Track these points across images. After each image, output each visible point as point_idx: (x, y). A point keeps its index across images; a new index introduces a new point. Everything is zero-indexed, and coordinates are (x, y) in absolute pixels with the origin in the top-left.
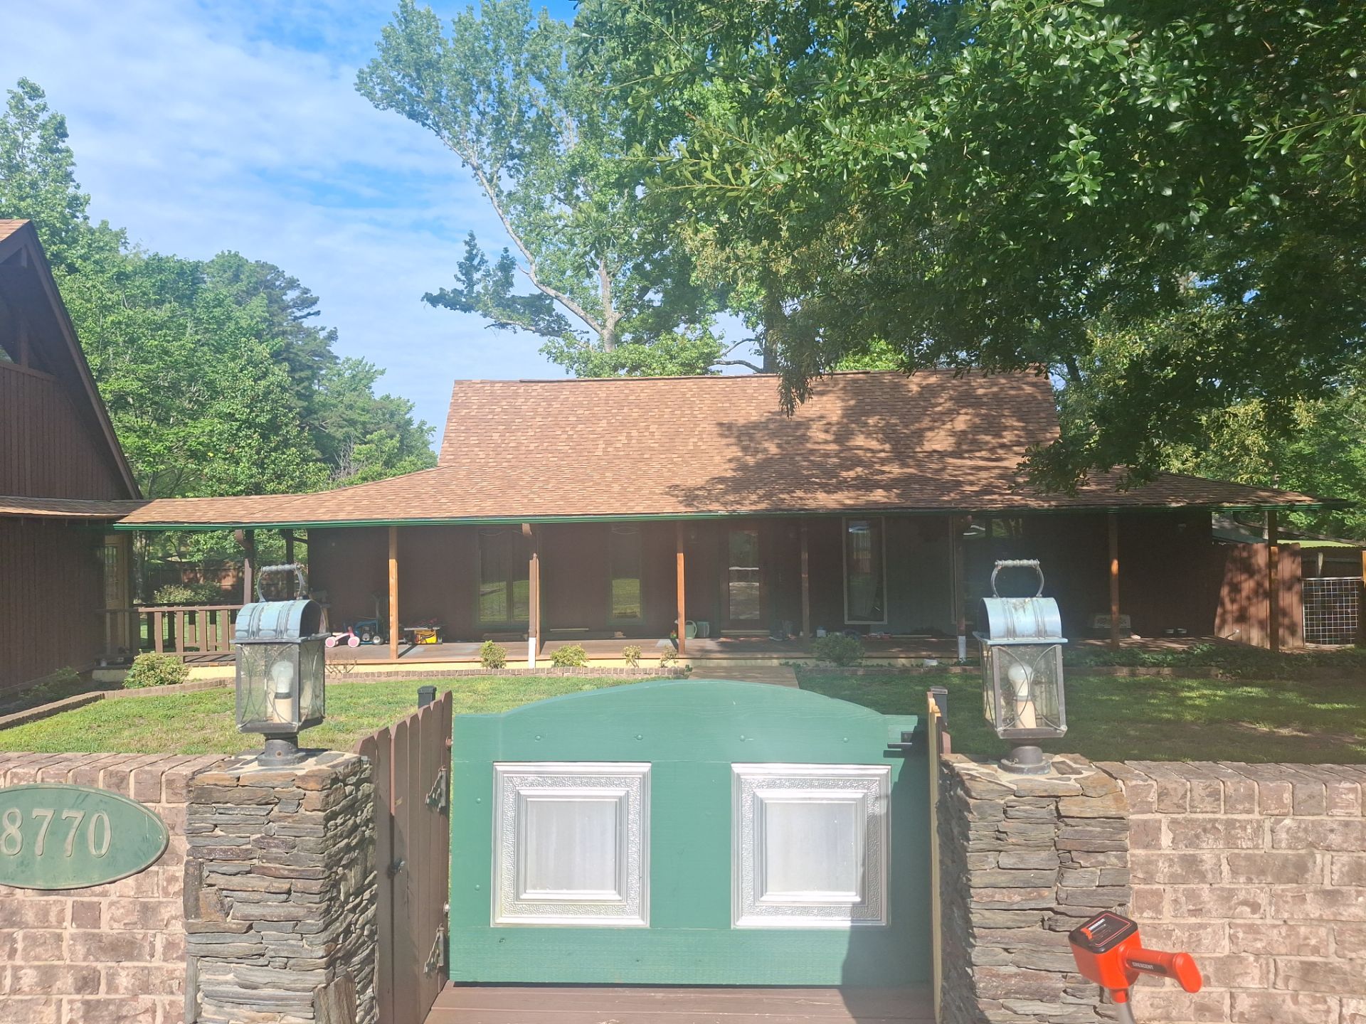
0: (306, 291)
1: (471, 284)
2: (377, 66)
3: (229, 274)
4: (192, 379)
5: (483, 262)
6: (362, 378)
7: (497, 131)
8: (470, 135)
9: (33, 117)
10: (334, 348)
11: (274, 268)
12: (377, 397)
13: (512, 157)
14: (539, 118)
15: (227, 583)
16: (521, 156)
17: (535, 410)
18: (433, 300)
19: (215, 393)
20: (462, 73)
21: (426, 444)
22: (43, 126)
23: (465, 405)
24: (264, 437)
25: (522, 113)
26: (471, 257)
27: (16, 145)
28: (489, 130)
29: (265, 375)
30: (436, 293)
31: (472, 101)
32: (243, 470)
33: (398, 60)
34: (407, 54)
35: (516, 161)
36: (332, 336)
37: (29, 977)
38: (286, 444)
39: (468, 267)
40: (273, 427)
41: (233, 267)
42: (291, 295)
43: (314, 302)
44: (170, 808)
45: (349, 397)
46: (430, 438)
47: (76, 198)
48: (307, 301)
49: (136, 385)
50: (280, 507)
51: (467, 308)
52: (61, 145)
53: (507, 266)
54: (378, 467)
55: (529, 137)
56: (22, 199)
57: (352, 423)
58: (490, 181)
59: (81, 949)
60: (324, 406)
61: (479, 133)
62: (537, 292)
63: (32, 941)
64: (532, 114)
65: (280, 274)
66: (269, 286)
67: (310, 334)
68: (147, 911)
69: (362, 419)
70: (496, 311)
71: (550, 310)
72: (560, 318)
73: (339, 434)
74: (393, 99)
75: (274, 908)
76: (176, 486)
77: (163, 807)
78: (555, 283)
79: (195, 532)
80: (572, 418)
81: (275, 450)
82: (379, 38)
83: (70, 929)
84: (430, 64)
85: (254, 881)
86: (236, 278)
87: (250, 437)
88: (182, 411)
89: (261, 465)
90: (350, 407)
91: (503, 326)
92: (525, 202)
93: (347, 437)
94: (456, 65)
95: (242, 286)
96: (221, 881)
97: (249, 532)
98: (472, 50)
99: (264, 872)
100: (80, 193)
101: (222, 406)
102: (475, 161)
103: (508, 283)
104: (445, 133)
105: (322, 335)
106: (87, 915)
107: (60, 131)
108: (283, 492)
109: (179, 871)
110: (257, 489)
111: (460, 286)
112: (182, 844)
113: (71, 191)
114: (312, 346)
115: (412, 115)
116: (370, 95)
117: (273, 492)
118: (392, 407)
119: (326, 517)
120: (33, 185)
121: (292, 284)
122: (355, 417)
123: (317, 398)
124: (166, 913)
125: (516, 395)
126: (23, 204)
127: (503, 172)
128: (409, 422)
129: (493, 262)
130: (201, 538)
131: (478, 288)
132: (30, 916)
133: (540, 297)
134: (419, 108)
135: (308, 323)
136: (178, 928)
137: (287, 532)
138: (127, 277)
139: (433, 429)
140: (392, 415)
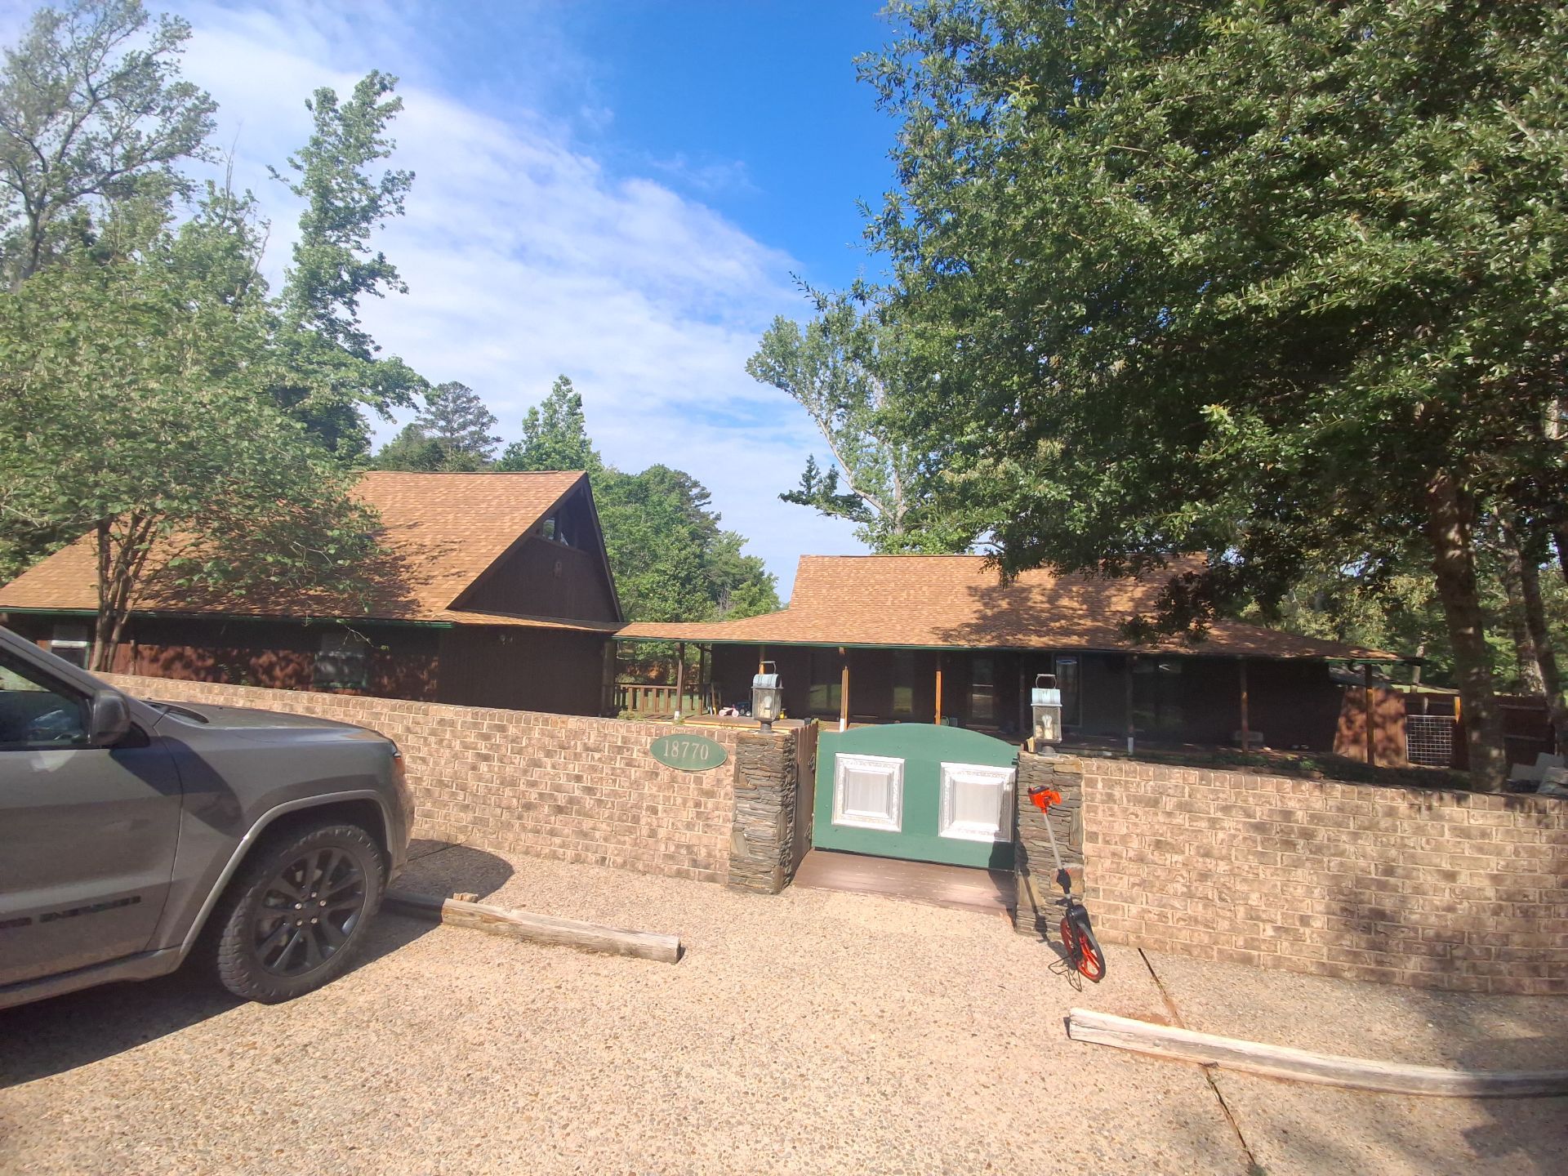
0: (704, 489)
1: (809, 488)
2: (759, 356)
3: (658, 478)
4: (642, 548)
5: (817, 473)
6: (734, 544)
7: (831, 394)
8: (814, 396)
9: (565, 396)
10: (719, 525)
11: (685, 474)
12: (743, 556)
13: (840, 407)
14: (859, 382)
15: (653, 674)
16: (846, 406)
17: (849, 575)
18: (785, 498)
20: (811, 358)
21: (772, 589)
22: (570, 400)
23: (806, 571)
25: (847, 381)
26: (810, 471)
27: (555, 411)
28: (826, 393)
29: (685, 548)
30: (787, 493)
31: (817, 375)
33: (772, 352)
34: (778, 349)
35: (842, 410)
36: (718, 518)
38: (694, 590)
39: (808, 478)
41: (661, 474)
42: (695, 491)
43: (708, 496)
45: (725, 557)
46: (774, 584)
47: (584, 441)
48: (704, 495)
49: (614, 552)
51: (805, 503)
52: (578, 411)
53: (833, 477)
54: (746, 605)
55: (852, 395)
56: (557, 443)
57: (727, 574)
58: (826, 424)
60: (710, 562)
61: (820, 394)
62: (852, 493)
64: (854, 380)
65: (689, 478)
66: (681, 485)
67: (704, 516)
69: (733, 571)
70: (825, 505)
71: (860, 505)
72: (866, 510)
73: (719, 582)
74: (767, 374)
76: (630, 614)
78: (864, 487)
80: (872, 581)
81: (688, 593)
82: (761, 337)
84: (793, 354)
86: (662, 481)
88: (635, 568)
90: (726, 563)
91: (829, 514)
92: (847, 436)
93: (723, 584)
94: (807, 353)
95: (666, 485)
98: (818, 344)
100: (587, 438)
101: (660, 566)
102: (817, 412)
103: (833, 487)
104: (799, 395)
105: (712, 517)
107: (579, 404)
111: (803, 489)
113: (582, 437)
114: (705, 524)
115: (779, 385)
116: (754, 374)
118: (752, 564)
120: (563, 435)
121: (696, 484)
122: (729, 570)
123: (707, 557)
125: (837, 565)
126: (557, 446)
127: (834, 418)
128: (762, 574)
129: (824, 473)
131: (813, 490)
133: (854, 496)
134: (783, 380)
135: (703, 509)
138: (611, 488)
139: (777, 578)
140: (751, 569)
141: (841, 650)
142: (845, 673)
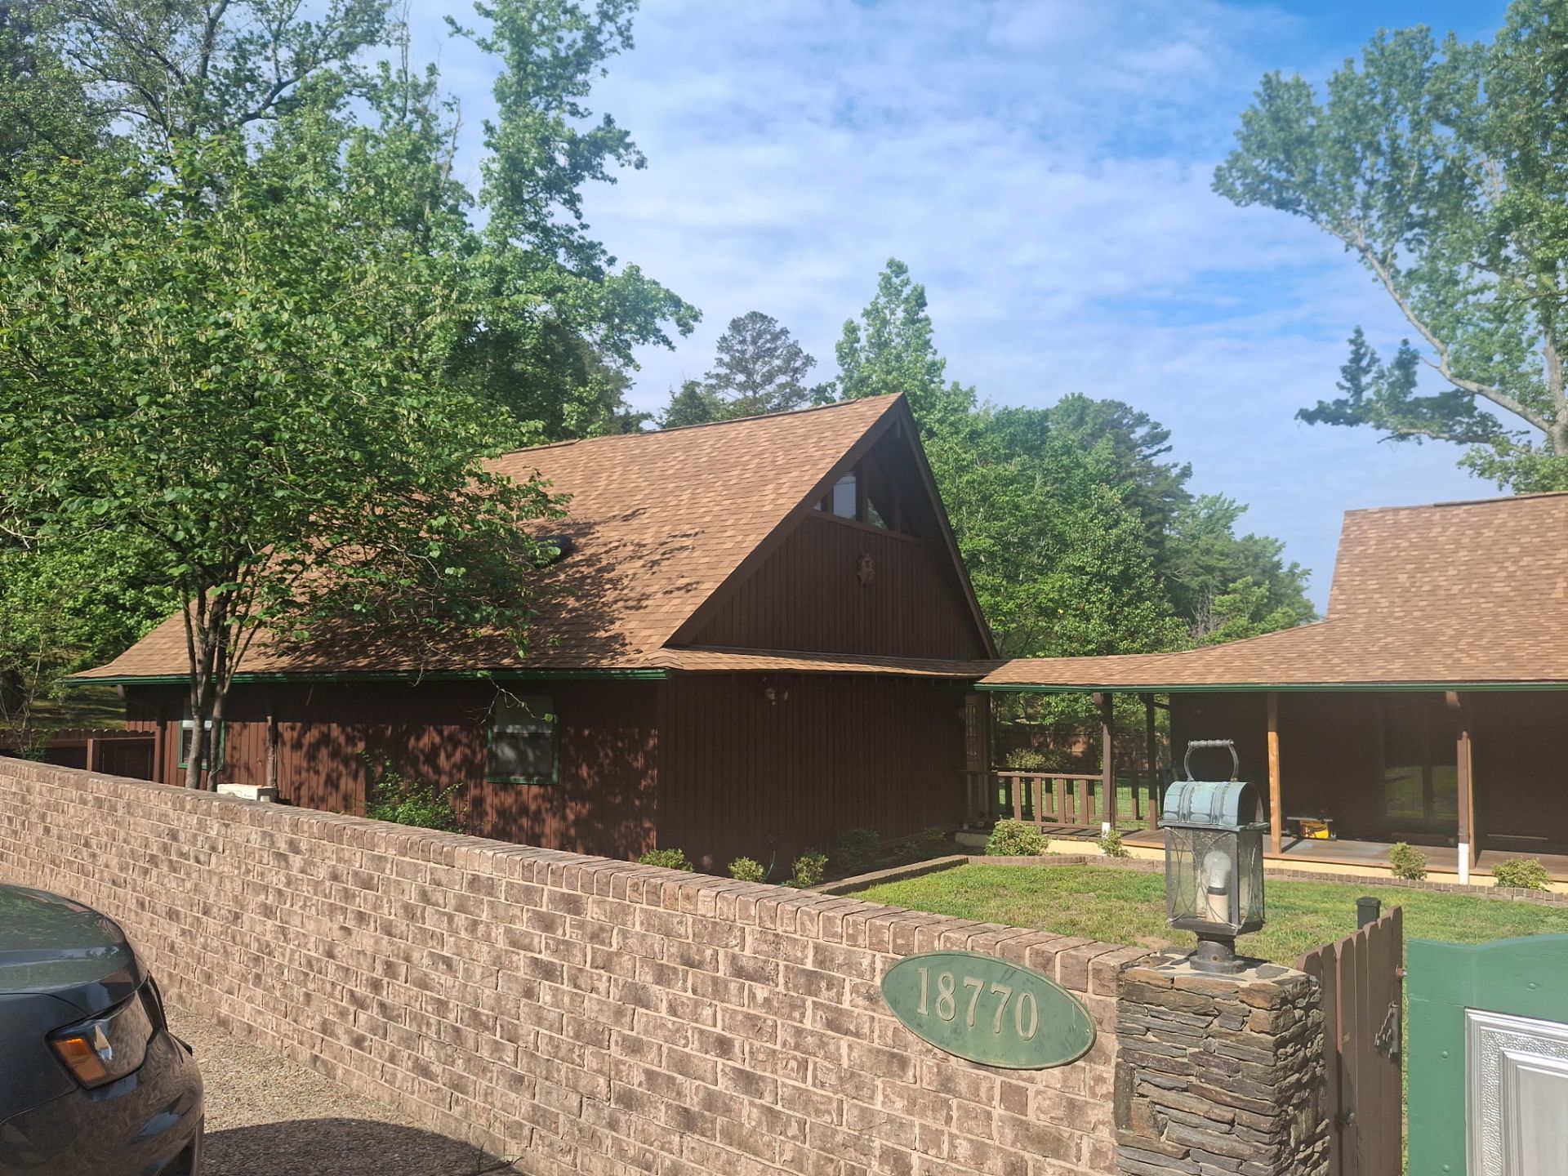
0: (1156, 425)
1: (1358, 390)
2: (1237, 158)
3: (1074, 418)
4: (1041, 533)
5: (1374, 361)
6: (1221, 516)
7: (1390, 201)
8: (1355, 212)
9: (899, 293)
10: (1188, 486)
11: (1121, 405)
12: (1238, 538)
13: (1411, 226)
14: (1448, 170)
15: (1078, 749)
16: (1424, 223)
17: (1457, 542)
18: (1309, 417)
19: (1065, 545)
20: (1342, 142)
21: (1298, 591)
22: (907, 301)
23: (1359, 541)
24: (1116, 590)
25: (1423, 170)
26: (1357, 357)
27: (885, 322)
28: (1379, 201)
29: (1116, 523)
30: (1312, 407)
31: (1356, 171)
32: (1095, 627)
33: (1262, 145)
34: (1272, 136)
35: (1417, 230)
36: (1186, 472)
37: (964, 1149)
38: (1139, 597)
39: (1353, 373)
40: (1126, 579)
41: (1077, 409)
42: (1140, 432)
43: (1165, 436)
44: (1098, 1001)
45: (1205, 541)
46: (1304, 584)
47: (934, 364)
48: (1158, 437)
49: (990, 541)
50: (1140, 669)
51: (1353, 421)
52: (921, 315)
53: (1407, 362)
54: (1243, 621)
55: (1433, 199)
56: (889, 373)
57: (1209, 570)
58: (1383, 262)
59: (1009, 1135)
60: (1177, 552)
61: (1367, 206)
62: (1450, 388)
63: (966, 1113)
64: (1438, 168)
65: (1126, 410)
66: (1116, 425)
67: (1161, 473)
68: (1074, 1109)
69: (1221, 565)
70: (1392, 420)
71: (1470, 409)
72: (1485, 418)
73: (1195, 584)
74: (1258, 190)
75: (1213, 1138)
76: (1027, 646)
77: (1089, 997)
78: (1476, 373)
79: (1048, 694)
80: (1514, 550)
81: (1128, 604)
82: (1238, 124)
83: (998, 1111)
84: (1301, 140)
85: (1190, 1101)
86: (1081, 422)
87: (1101, 591)
88: (1032, 567)
89: (1112, 620)
90: (1207, 552)
91: (1403, 437)
92: (1431, 278)
93: (1204, 587)
94: (1334, 134)
95: (1088, 429)
96: (1155, 1094)
97: (1107, 695)
98: (1355, 110)
99: (1202, 1094)
100: (938, 358)
101: (1073, 560)
102: (1362, 241)
103: (1409, 382)
104: (1323, 216)
105: (1175, 472)
106: (1015, 1098)
107: (920, 301)
108: (1138, 652)
109: (1109, 1073)
110: (1109, 649)
111: (1344, 395)
112: (1111, 1043)
113: (929, 358)
114: (1163, 486)
115: (1281, 204)
116: (1230, 193)
117: (1127, 652)
118: (1256, 549)
119: (1193, 680)
120: (898, 358)
121: (1141, 419)
122: (1213, 562)
123: (1169, 544)
124: (1094, 1115)
125: (1429, 524)
126: (890, 378)
127: (1400, 248)
128: (1278, 565)
129: (1387, 359)
130: (1052, 700)
131: (1368, 394)
132: (963, 1086)
133: (1455, 395)
134: (1288, 194)
135: (1157, 461)
136: (1105, 1134)
137: (1147, 696)
138: (980, 435)
139: (1307, 572)
140: (1256, 557)
141: (1452, 697)
142: (1464, 747)
